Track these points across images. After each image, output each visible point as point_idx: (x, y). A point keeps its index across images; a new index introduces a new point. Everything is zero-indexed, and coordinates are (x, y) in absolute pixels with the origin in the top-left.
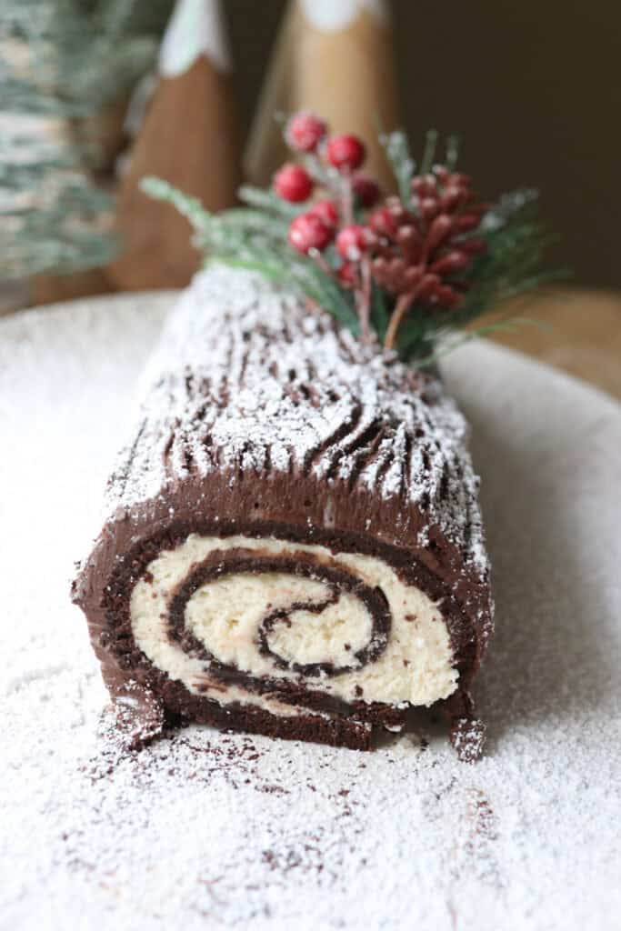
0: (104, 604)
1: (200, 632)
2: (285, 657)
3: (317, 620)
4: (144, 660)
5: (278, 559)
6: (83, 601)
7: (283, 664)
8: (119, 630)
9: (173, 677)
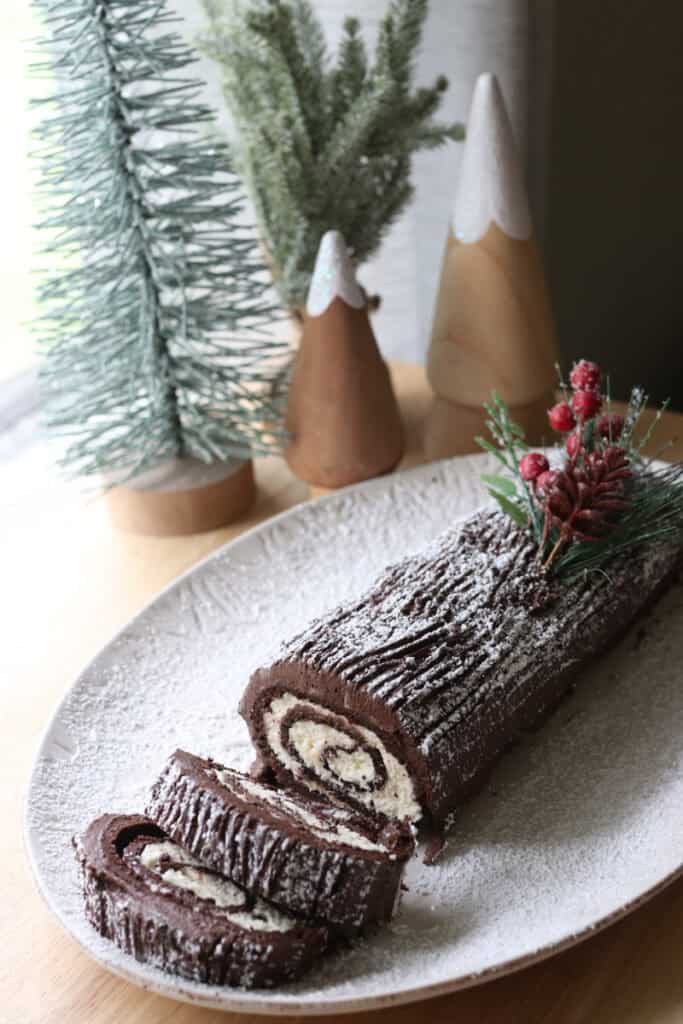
0: (251, 718)
1: (297, 746)
2: (336, 772)
3: (350, 757)
4: (272, 755)
5: (327, 718)
6: (242, 713)
7: (335, 776)
8: (260, 734)
9: (287, 767)
